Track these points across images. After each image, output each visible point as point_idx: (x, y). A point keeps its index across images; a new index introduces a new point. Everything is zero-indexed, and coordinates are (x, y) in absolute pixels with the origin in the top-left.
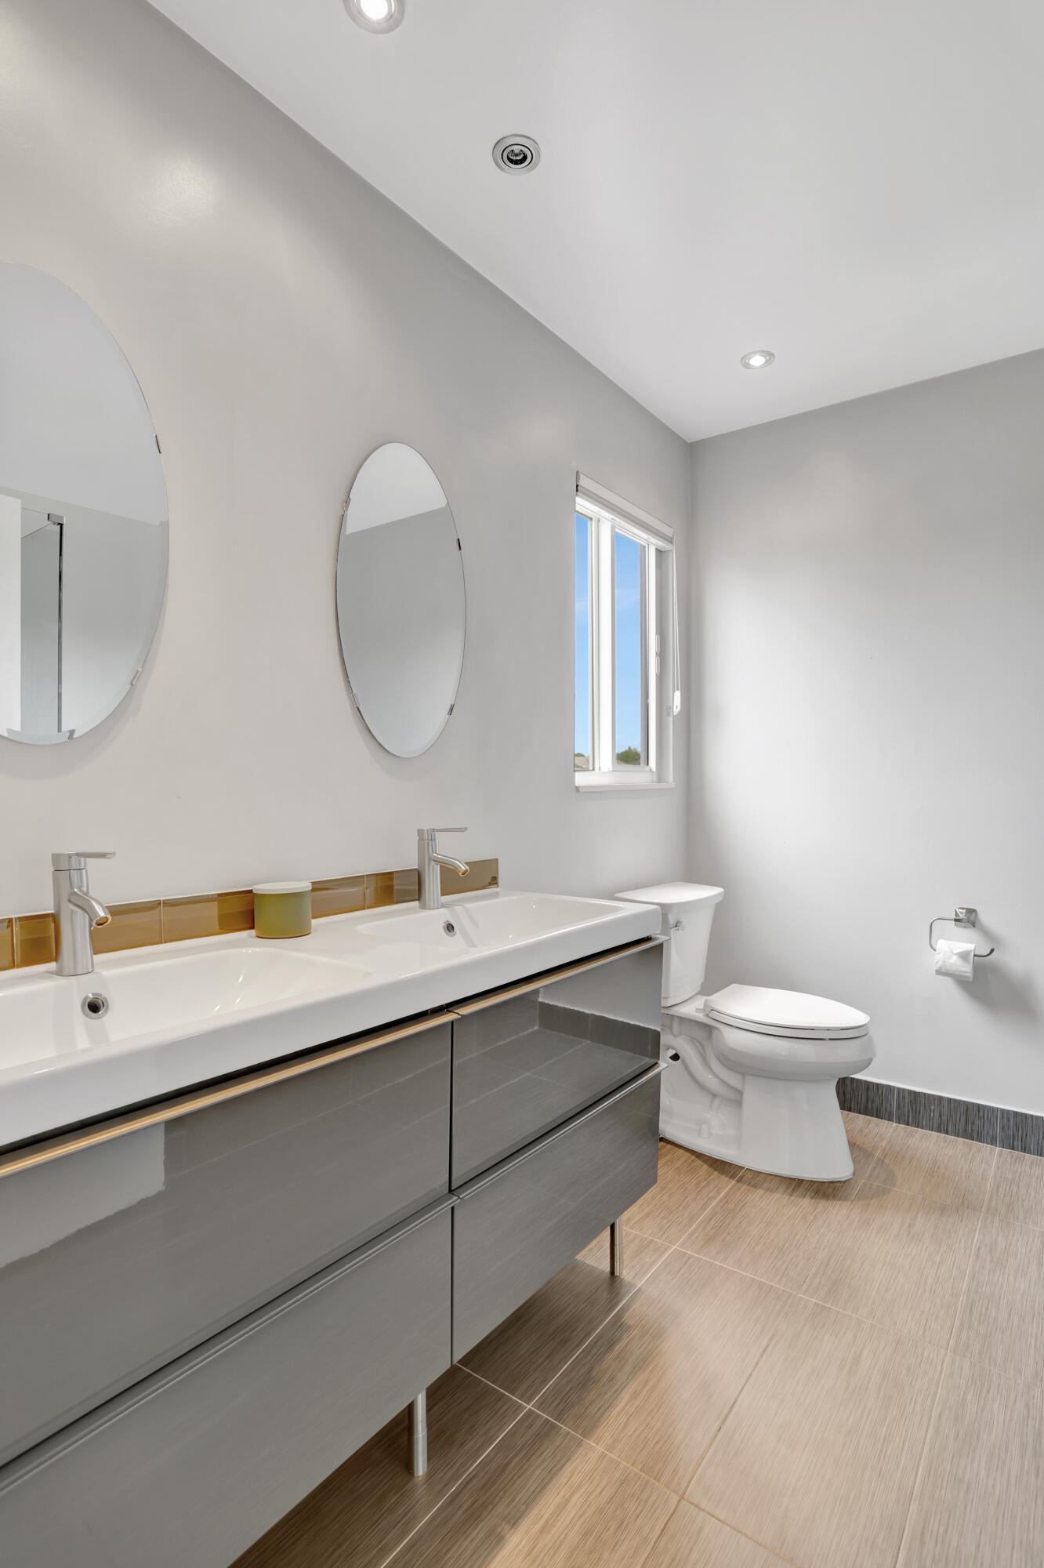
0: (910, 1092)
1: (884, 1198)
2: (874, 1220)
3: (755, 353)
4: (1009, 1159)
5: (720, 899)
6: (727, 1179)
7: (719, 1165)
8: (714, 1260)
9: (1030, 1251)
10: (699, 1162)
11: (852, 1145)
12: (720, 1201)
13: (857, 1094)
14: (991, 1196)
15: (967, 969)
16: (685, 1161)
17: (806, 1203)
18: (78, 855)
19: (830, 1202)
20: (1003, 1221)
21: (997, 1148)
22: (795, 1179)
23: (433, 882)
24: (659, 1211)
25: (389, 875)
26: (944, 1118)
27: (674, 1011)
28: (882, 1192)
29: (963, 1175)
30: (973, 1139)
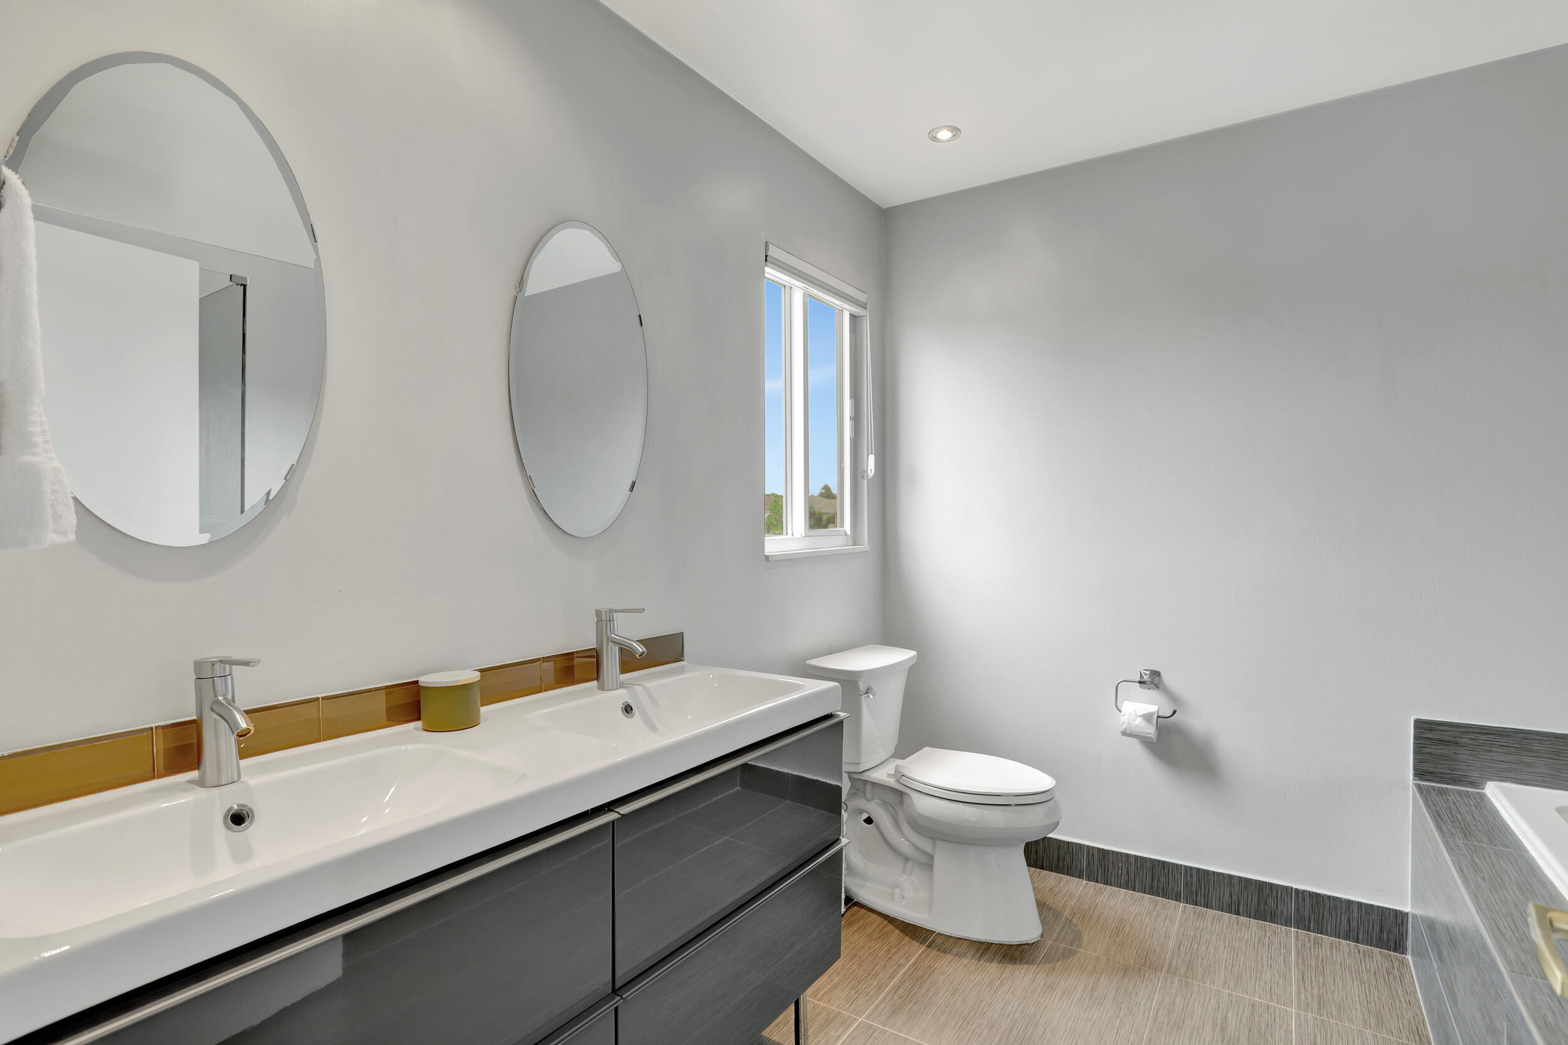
0: (1099, 850)
1: (1071, 959)
2: (1058, 984)
3: (941, 128)
4: (1192, 915)
5: (914, 662)
6: (918, 944)
7: (912, 931)
8: (900, 1032)
9: (1206, 1011)
10: (891, 927)
11: (1041, 905)
12: (909, 969)
13: (1048, 852)
14: (1172, 956)
15: (1150, 731)
16: (878, 927)
17: (994, 968)
18: (221, 661)
19: (1017, 966)
20: (1182, 980)
21: (1182, 904)
22: (984, 943)
23: (611, 661)
24: (848, 981)
25: (569, 656)
26: (1132, 875)
27: (865, 777)
28: (1068, 954)
29: (1147, 934)
30: (1159, 896)
